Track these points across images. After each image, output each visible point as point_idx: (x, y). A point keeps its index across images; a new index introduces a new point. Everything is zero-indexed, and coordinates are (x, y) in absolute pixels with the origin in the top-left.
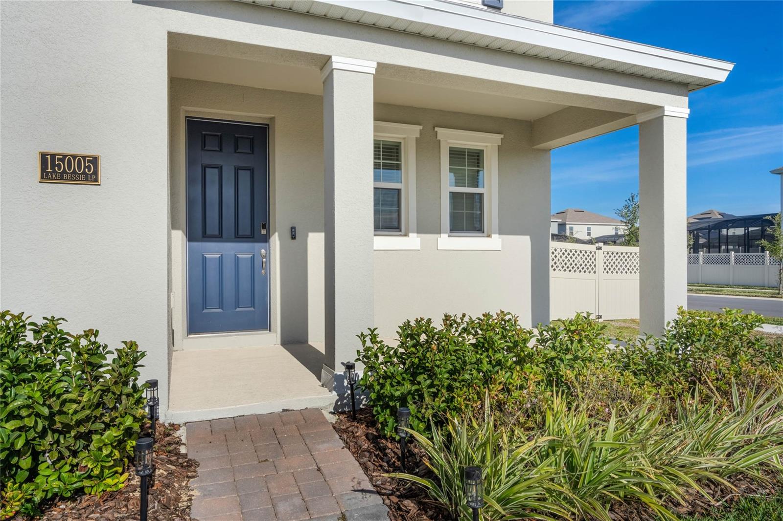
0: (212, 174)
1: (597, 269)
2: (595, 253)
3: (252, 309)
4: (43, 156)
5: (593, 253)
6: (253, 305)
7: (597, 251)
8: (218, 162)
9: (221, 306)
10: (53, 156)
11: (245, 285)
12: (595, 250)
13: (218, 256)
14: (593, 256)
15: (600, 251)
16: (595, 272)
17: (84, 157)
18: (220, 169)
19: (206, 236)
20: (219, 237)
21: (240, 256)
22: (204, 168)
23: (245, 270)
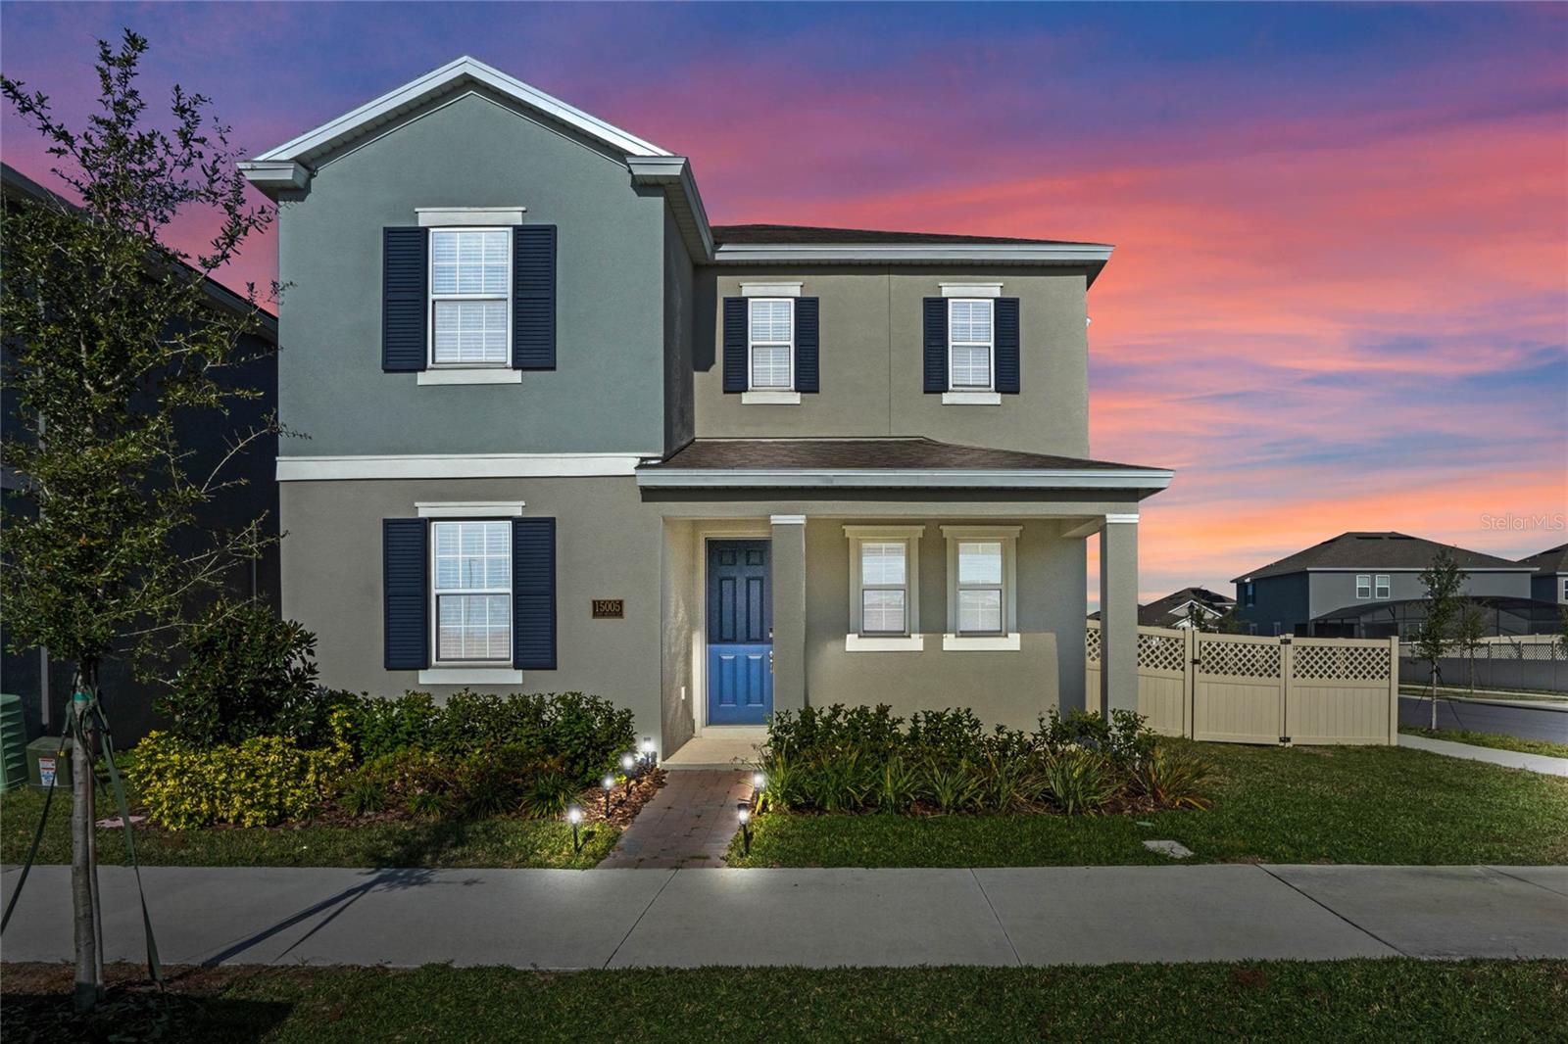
0: (727, 585)
1: (1282, 672)
2: (1279, 649)
3: (761, 705)
4: (594, 602)
5: (1276, 649)
6: (762, 702)
7: (1283, 646)
8: (733, 575)
9: (735, 701)
10: (599, 602)
11: (755, 683)
12: (1279, 644)
13: (732, 657)
14: (1275, 653)
15: (1288, 646)
16: (1278, 676)
17: (615, 601)
18: (734, 579)
19: (722, 640)
20: (733, 640)
21: (751, 657)
22: (721, 581)
23: (754, 670)
